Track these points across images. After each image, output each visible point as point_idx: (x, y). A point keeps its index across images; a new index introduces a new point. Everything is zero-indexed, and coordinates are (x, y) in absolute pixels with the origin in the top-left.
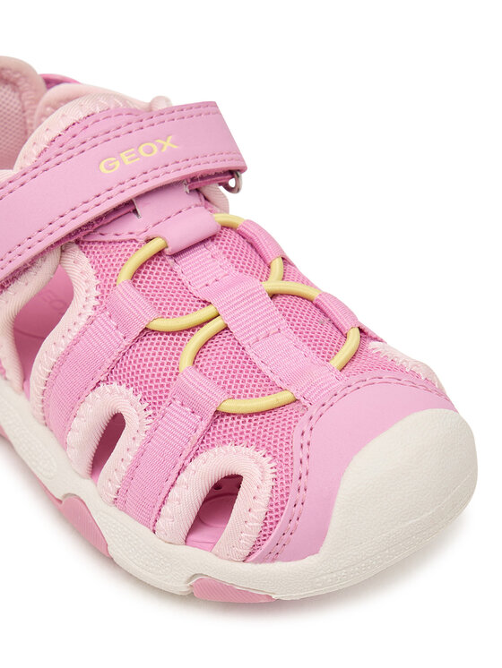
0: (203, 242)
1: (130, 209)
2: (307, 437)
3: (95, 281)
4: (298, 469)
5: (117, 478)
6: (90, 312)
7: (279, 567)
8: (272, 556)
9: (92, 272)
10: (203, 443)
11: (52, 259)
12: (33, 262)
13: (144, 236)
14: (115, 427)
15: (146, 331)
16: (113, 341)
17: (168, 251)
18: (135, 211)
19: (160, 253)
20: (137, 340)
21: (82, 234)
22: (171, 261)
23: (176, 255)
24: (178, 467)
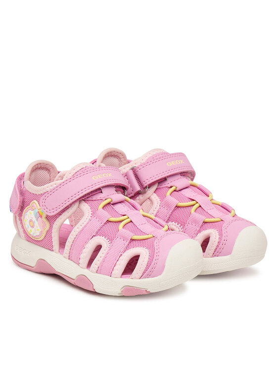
0: (120, 202)
1: (100, 191)
2: (158, 244)
3: (90, 210)
4: (156, 251)
5: (99, 263)
6: (90, 218)
7: (150, 279)
8: (149, 276)
9: (89, 208)
10: (127, 248)
11: (77, 204)
12: (71, 205)
13: (105, 198)
14: (98, 248)
15: (108, 221)
16: (97, 224)
17: (112, 203)
18: (102, 192)
19: (109, 204)
20: (105, 223)
21: (86, 197)
22: (112, 206)
23: (113, 204)
24: (120, 255)
